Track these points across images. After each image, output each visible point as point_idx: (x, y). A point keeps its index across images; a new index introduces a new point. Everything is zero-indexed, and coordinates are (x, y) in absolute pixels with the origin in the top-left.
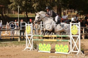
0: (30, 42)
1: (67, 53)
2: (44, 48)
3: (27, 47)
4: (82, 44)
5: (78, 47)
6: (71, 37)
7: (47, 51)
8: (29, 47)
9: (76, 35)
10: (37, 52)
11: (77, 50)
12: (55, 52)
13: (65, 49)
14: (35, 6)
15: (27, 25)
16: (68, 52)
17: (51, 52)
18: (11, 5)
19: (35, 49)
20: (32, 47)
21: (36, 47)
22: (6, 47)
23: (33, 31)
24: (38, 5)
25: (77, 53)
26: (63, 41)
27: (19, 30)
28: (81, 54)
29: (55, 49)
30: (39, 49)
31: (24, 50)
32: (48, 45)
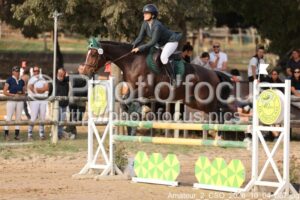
0: (101, 147)
1: (237, 190)
2: (154, 167)
3: (91, 164)
5: (281, 170)
6: (256, 131)
7: (164, 179)
8: (97, 163)
9: (274, 125)
10: (127, 183)
11: (276, 180)
12: (195, 185)
13: (230, 173)
14: (111, 16)
15: (94, 85)
16: (243, 186)
17: (179, 184)
19: (119, 171)
20: (109, 164)
21: (121, 162)
22: (8, 162)
23: (114, 105)
24: (123, 11)
25: (276, 188)
26: (225, 147)
28: (290, 193)
29: (194, 174)
30: (137, 170)
31: (81, 172)
32: (169, 157)
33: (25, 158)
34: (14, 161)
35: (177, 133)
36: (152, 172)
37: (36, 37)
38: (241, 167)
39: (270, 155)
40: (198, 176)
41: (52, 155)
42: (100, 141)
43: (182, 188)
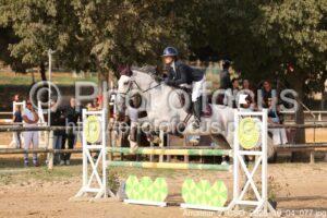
0: (95, 172)
1: (221, 209)
2: (145, 190)
3: (86, 188)
4: (270, 179)
5: (260, 190)
7: (154, 200)
8: (92, 186)
10: (119, 204)
11: (256, 199)
12: (182, 205)
14: (100, 52)
15: (87, 116)
16: (226, 205)
17: (168, 204)
18: (21, 44)
19: (112, 194)
20: (103, 187)
21: (114, 185)
22: (8, 187)
24: (112, 47)
25: (255, 207)
27: (49, 130)
28: (268, 211)
29: (180, 195)
30: (128, 193)
32: (157, 180)
33: (24, 183)
34: (14, 186)
35: (161, 158)
36: (142, 194)
37: (24, 73)
38: (224, 188)
39: (250, 176)
40: (185, 197)
41: (48, 180)
42: (94, 167)
43: (170, 208)
